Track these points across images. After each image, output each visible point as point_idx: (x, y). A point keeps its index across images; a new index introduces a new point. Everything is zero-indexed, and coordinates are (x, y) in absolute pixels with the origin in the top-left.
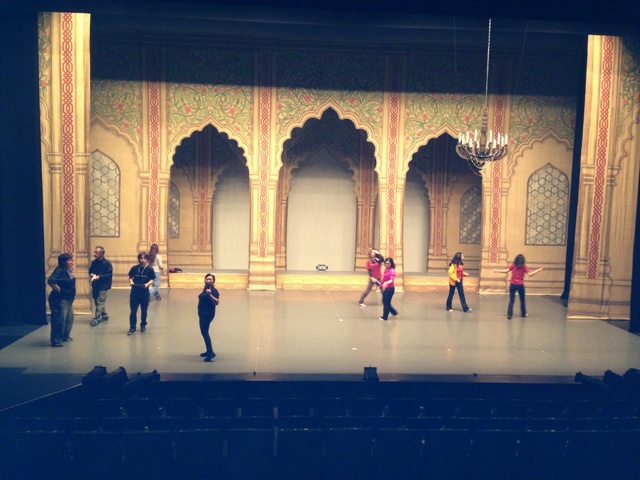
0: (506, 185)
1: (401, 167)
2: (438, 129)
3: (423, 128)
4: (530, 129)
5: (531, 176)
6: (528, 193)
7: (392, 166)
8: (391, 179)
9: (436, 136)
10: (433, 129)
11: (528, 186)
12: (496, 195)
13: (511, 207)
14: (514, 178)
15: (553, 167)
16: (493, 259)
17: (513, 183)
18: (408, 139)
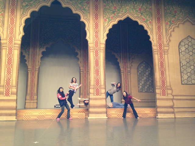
0: (166, 48)
1: (102, 37)
2: (123, 15)
3: (115, 14)
4: (176, 17)
5: (180, 43)
6: (179, 53)
7: (97, 36)
8: (97, 44)
9: (122, 19)
10: (120, 15)
11: (179, 49)
12: (161, 54)
13: (171, 61)
14: (170, 44)
15: (192, 38)
16: (164, 94)
17: (170, 47)
18: (105, 20)
